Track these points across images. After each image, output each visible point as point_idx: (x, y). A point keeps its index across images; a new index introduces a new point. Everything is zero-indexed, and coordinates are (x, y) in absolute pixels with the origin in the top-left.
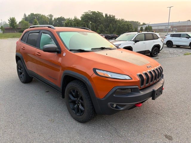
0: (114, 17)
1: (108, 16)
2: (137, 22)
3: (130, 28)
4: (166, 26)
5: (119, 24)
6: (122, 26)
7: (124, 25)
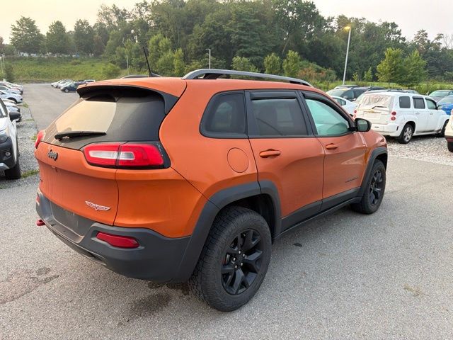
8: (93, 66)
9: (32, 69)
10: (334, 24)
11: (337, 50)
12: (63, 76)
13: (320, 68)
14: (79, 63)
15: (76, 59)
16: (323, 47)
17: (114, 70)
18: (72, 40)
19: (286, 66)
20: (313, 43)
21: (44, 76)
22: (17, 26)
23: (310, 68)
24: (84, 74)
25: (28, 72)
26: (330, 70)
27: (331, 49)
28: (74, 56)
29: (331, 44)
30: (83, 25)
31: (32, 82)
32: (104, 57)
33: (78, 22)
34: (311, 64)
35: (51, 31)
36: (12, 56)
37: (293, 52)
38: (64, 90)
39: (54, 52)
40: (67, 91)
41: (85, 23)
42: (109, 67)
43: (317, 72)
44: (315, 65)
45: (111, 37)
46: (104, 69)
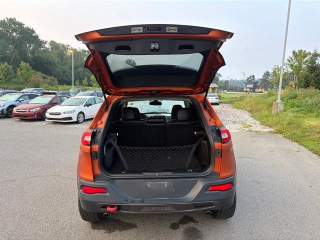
10: (47, 46)
11: (55, 64)
13: (45, 75)
16: (44, 61)
19: (20, 73)
20: (35, 57)
23: (38, 75)
26: (52, 78)
27: (51, 63)
29: (50, 60)
34: (38, 73)
37: (25, 63)
43: (43, 78)
44: (41, 73)
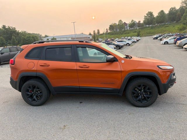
0: (15, 29)
1: (7, 27)
2: (38, 34)
3: (36, 40)
4: (67, 38)
5: (23, 37)
6: (27, 38)
7: (29, 37)
8: (174, 27)
9: (148, 31)
12: (159, 32)
14: (168, 26)
15: (167, 24)
17: (184, 28)
18: (167, 17)
21: (152, 33)
22: (146, 15)
24: (168, 31)
25: (147, 33)
28: (166, 24)
30: (173, 9)
31: (147, 36)
32: (181, 22)
33: (171, 9)
35: (158, 15)
36: (142, 27)
38: (154, 39)
39: (158, 23)
40: (155, 39)
41: (175, 8)
42: (181, 26)
45: (185, 12)
46: (178, 27)
